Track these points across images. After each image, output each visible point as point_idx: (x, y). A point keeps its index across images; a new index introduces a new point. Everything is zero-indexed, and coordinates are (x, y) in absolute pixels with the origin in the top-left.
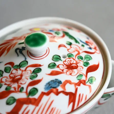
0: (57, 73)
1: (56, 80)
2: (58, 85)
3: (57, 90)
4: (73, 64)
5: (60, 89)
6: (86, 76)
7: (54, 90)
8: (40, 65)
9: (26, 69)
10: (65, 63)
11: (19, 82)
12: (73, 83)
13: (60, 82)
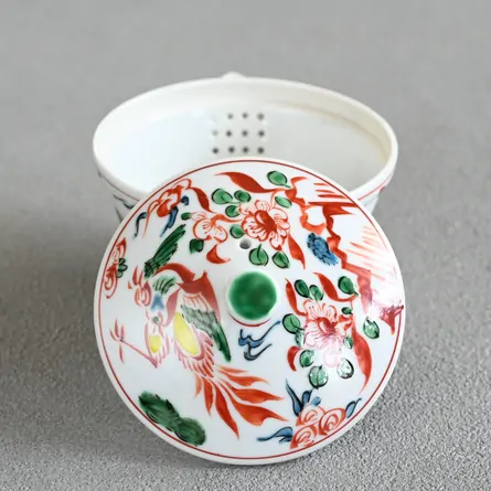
0: (294, 247)
1: (309, 245)
2: (320, 239)
3: (329, 239)
4: (257, 222)
5: (325, 235)
6: (275, 191)
7: (331, 245)
8: (289, 285)
9: (302, 314)
10: (263, 238)
11: (334, 320)
12: (303, 212)
13: (312, 238)
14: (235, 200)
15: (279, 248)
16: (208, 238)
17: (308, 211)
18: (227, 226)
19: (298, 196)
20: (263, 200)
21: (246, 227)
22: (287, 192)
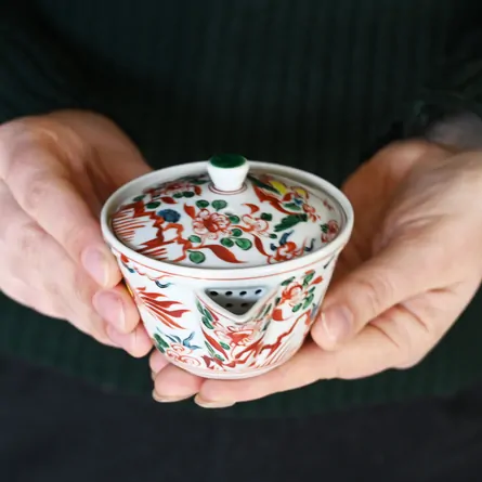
2: (170, 221)
4: (218, 225)
6: (201, 247)
8: (199, 194)
10: (215, 215)
12: (180, 235)
13: (176, 220)
14: (234, 240)
15: (202, 210)
16: (257, 219)
17: (175, 236)
18: (241, 224)
19: (182, 246)
20: (212, 239)
21: (227, 222)
22: (191, 247)
